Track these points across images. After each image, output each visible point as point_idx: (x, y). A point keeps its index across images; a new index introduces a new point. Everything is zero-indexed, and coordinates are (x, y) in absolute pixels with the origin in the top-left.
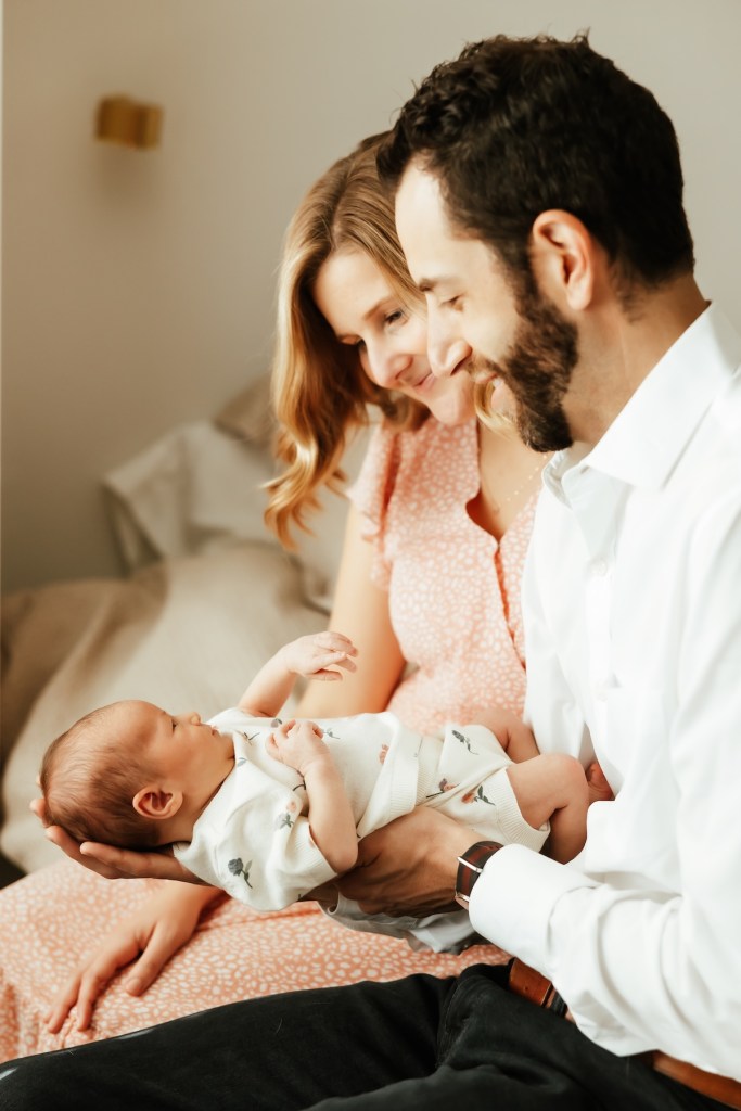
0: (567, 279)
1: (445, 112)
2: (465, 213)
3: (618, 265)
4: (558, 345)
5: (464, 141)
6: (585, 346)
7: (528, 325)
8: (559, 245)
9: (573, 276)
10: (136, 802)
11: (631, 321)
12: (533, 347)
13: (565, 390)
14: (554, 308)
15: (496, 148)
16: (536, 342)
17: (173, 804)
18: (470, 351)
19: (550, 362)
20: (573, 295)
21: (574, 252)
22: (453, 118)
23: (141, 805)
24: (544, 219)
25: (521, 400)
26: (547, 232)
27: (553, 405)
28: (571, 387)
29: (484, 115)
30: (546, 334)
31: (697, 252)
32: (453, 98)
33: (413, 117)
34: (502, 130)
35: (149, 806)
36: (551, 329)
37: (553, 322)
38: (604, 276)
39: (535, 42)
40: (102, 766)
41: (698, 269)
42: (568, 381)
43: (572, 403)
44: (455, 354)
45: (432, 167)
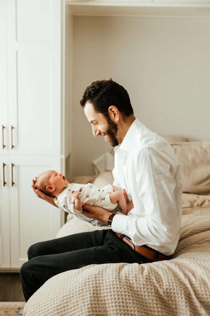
0: (115, 117)
1: (91, 93)
2: (97, 109)
3: (122, 113)
4: (114, 128)
5: (95, 97)
6: (119, 128)
7: (109, 125)
8: (113, 111)
9: (116, 116)
10: (46, 188)
11: (125, 123)
12: (111, 129)
13: (116, 135)
14: (113, 122)
15: (101, 97)
16: (111, 128)
17: (53, 190)
18: (100, 131)
19: (113, 131)
20: (116, 119)
21: (116, 112)
22: (92, 94)
23: (47, 189)
24: (110, 107)
25: (110, 138)
26: (111, 110)
27: (115, 138)
28: (117, 134)
29: (98, 93)
30: (112, 126)
31: (134, 111)
32: (92, 90)
33: (86, 95)
34: (101, 94)
35: (49, 189)
36: (113, 125)
37: (113, 124)
38: (120, 116)
39: (103, 81)
40: (42, 181)
41: (134, 113)
42: (117, 133)
43: (118, 137)
44: (98, 132)
45: (90, 102)
